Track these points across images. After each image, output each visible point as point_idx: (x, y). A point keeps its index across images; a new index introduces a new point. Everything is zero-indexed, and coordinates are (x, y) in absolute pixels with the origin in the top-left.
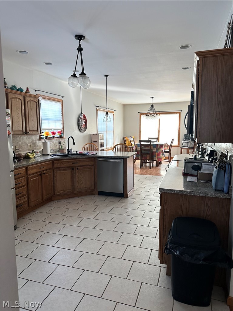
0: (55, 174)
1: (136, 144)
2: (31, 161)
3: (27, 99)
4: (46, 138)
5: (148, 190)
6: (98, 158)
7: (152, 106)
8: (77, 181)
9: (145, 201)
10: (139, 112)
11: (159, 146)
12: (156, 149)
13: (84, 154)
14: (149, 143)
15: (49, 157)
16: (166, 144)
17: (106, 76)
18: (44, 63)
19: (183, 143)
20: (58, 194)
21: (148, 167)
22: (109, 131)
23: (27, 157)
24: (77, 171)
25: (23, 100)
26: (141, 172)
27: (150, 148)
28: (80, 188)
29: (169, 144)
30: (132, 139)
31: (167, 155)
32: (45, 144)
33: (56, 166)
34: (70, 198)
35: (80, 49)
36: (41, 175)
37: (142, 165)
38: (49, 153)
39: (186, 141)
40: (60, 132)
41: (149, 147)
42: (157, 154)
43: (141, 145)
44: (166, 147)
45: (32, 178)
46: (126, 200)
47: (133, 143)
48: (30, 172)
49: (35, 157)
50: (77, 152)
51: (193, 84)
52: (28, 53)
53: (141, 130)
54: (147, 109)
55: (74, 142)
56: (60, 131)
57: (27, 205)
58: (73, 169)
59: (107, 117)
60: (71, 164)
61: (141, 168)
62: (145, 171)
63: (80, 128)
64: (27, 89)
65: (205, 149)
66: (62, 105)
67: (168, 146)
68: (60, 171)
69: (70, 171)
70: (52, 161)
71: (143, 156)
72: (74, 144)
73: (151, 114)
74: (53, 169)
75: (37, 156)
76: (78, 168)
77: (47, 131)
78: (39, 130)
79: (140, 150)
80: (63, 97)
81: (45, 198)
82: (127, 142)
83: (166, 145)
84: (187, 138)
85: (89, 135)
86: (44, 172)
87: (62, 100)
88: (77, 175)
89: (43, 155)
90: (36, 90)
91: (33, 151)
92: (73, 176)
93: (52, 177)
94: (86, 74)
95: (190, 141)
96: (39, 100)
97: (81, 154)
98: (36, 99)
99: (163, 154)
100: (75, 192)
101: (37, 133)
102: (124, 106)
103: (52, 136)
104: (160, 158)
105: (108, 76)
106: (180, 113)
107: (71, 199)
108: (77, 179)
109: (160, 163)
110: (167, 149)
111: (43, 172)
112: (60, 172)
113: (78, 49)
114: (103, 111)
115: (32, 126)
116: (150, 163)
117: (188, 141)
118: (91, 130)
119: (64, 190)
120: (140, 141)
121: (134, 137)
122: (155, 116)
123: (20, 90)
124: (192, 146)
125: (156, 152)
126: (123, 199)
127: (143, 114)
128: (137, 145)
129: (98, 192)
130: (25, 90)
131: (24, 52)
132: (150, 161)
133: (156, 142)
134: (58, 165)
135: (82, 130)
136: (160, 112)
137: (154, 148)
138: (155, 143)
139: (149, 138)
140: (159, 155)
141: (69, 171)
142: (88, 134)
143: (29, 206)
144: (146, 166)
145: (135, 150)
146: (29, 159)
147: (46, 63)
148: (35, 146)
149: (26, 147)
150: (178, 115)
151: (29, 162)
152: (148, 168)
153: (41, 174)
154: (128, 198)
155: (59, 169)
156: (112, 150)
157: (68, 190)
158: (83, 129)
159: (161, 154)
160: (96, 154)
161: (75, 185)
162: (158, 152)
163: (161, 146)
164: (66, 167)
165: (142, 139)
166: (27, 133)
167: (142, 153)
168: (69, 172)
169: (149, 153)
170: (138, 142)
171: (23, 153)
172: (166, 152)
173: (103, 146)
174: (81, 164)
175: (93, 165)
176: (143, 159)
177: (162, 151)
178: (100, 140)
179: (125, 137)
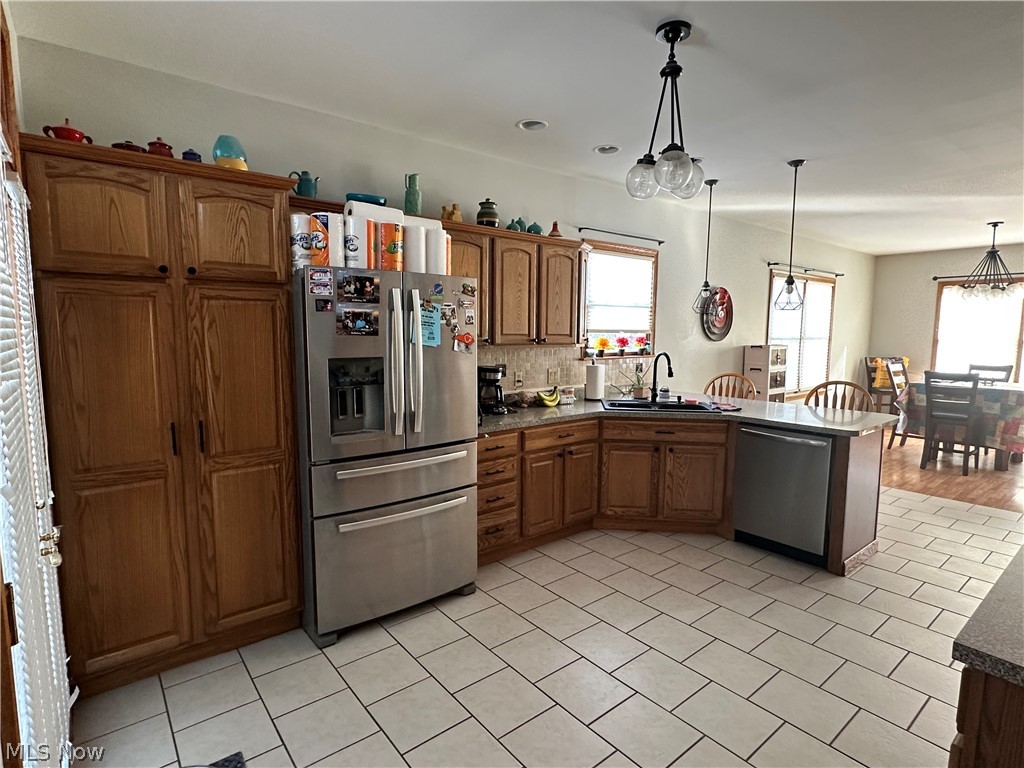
0: (605, 457)
1: (912, 386)
2: (549, 415)
3: (547, 251)
4: (601, 354)
5: (938, 561)
6: (741, 423)
7: (993, 254)
8: (669, 487)
9: (918, 607)
10: (935, 279)
12: (997, 406)
13: (700, 407)
14: (968, 385)
15: (599, 408)
17: (797, 163)
18: (597, 150)
20: (609, 513)
21: (959, 467)
23: (538, 403)
24: (670, 457)
25: (535, 256)
26: (924, 483)
27: (973, 401)
28: (676, 510)
30: (895, 367)
32: (592, 373)
33: (607, 434)
34: (645, 531)
35: (672, 71)
36: (560, 455)
37: (929, 456)
38: (601, 395)
40: (642, 339)
41: (964, 399)
42: (1001, 424)
43: (929, 389)
45: (537, 462)
46: (834, 584)
47: (898, 380)
48: (530, 445)
49: (559, 404)
50: (679, 398)
52: (544, 125)
55: (670, 369)
56: (644, 335)
57: (516, 530)
58: (657, 450)
59: (790, 292)
60: (652, 435)
61: (923, 466)
62: (939, 481)
63: (709, 328)
64: (555, 225)
66: (656, 264)
68: (618, 450)
69: (647, 453)
70: (600, 419)
71: (938, 427)
72: (671, 374)
73: (985, 282)
74: (600, 442)
75: (564, 401)
76: (675, 447)
77: (605, 336)
78: (573, 332)
79: (924, 404)
80: (660, 243)
81: (569, 518)
82: (879, 376)
85: (737, 348)
86: (573, 448)
87: (654, 251)
88: (668, 468)
89: (587, 400)
90: (580, 230)
91: (556, 388)
92: (656, 471)
93: (596, 464)
96: (580, 253)
97: (691, 406)
98: (571, 250)
100: (660, 517)
101: (567, 340)
102: (879, 261)
103: (617, 350)
105: (801, 161)
107: (647, 536)
108: (668, 481)
109: (1017, 459)
111: (568, 449)
112: (618, 452)
113: (664, 73)
115: (557, 322)
116: (967, 453)
118: (744, 332)
119: (626, 507)
120: (929, 375)
121: (906, 361)
122: (1004, 290)
123: (535, 229)
125: (996, 418)
126: (821, 574)
127: (953, 284)
128: (914, 389)
129: (733, 531)
130: (546, 231)
131: (536, 126)
132: (967, 448)
133: (1000, 381)
134: (616, 432)
135: (714, 333)
137: (990, 403)
140: (1010, 429)
141: (644, 453)
142: (735, 345)
143: (521, 534)
144: (947, 464)
145: (904, 402)
146: (542, 409)
147: (603, 150)
148: (568, 375)
149: (543, 377)
151: (542, 415)
152: (955, 471)
153: (563, 454)
154: (843, 575)
155: (619, 444)
156: (804, 400)
157: (640, 507)
158: (716, 331)
159: (1022, 426)
160: (739, 410)
161: (661, 496)
162: (1010, 417)
164: (637, 441)
165: (939, 369)
166: (540, 341)
167: (933, 416)
168: (644, 458)
169: (966, 419)
170: (920, 379)
171: (531, 392)
173: (782, 384)
174: (682, 436)
175: (721, 445)
176: (937, 436)
178: (774, 363)
179: (873, 360)
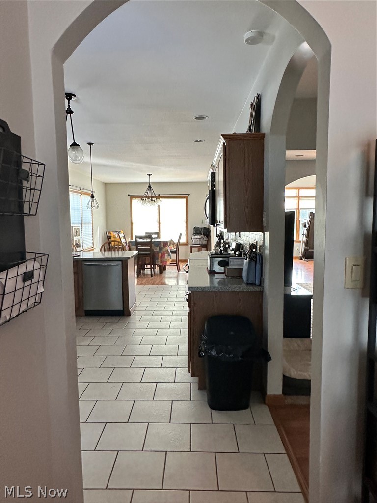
6: (84, 261)
7: (150, 187)
9: (156, 318)
10: (129, 195)
11: (162, 244)
12: (158, 248)
14: (149, 240)
16: (172, 240)
17: (91, 144)
19: (193, 239)
21: (149, 274)
22: (85, 223)
27: (151, 246)
29: (176, 241)
31: (173, 256)
37: (139, 273)
39: (197, 237)
41: (148, 246)
42: (160, 255)
43: (137, 244)
44: (172, 246)
46: (128, 319)
47: (123, 241)
51: (212, 164)
53: (133, 221)
54: (143, 191)
59: (93, 201)
61: (138, 276)
62: (144, 280)
65: (228, 243)
67: (174, 243)
71: (141, 258)
73: (149, 198)
79: (135, 250)
82: (113, 240)
83: (171, 242)
84: (198, 232)
94: (79, 146)
95: (203, 236)
99: (169, 255)
102: (106, 185)
104: (164, 262)
105: (93, 144)
106: (186, 198)
109: (165, 269)
110: (173, 248)
114: (77, 192)
116: (151, 268)
117: (200, 237)
120: (136, 237)
121: (122, 232)
122: (154, 201)
124: (205, 242)
125: (158, 253)
127: (136, 198)
128: (130, 244)
129: (84, 312)
132: (151, 266)
133: (156, 238)
136: (159, 195)
137: (156, 247)
138: (157, 240)
139: (146, 233)
140: (163, 256)
144: (144, 274)
145: (127, 250)
150: (184, 200)
152: (148, 276)
154: (131, 316)
159: (166, 255)
162: (162, 252)
163: (166, 244)
167: (139, 254)
169: (149, 254)
170: (132, 239)
172: (172, 252)
173: (79, 246)
176: (141, 263)
177: (168, 250)
178: (75, 236)
179: (109, 233)
